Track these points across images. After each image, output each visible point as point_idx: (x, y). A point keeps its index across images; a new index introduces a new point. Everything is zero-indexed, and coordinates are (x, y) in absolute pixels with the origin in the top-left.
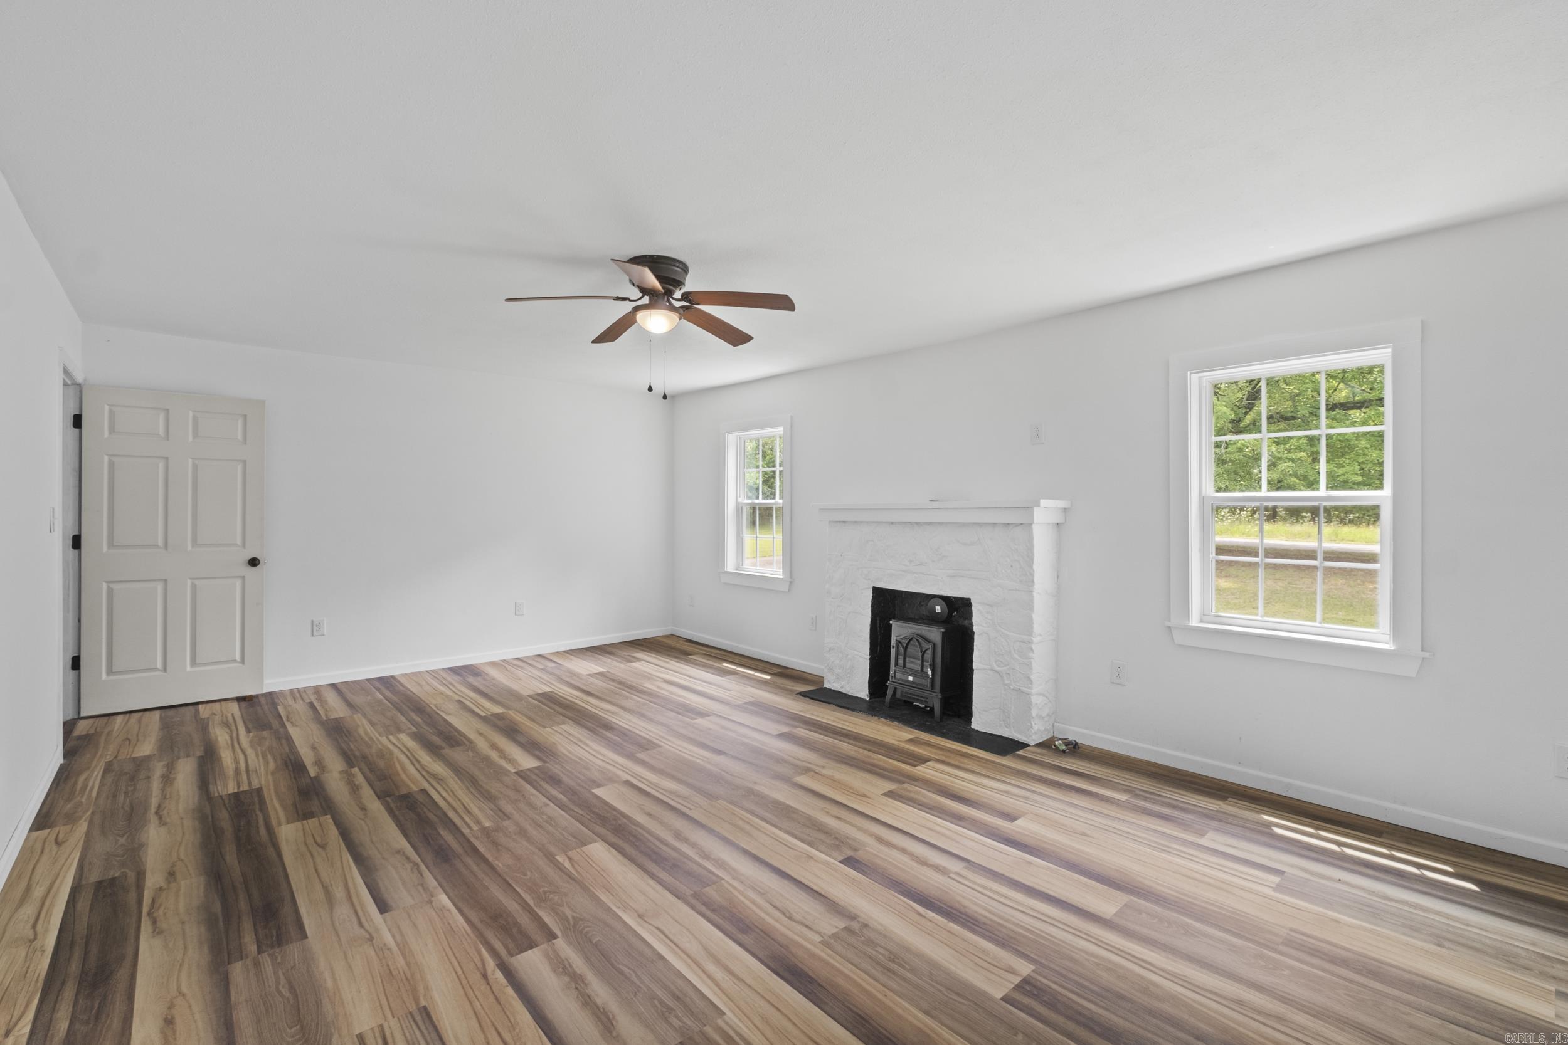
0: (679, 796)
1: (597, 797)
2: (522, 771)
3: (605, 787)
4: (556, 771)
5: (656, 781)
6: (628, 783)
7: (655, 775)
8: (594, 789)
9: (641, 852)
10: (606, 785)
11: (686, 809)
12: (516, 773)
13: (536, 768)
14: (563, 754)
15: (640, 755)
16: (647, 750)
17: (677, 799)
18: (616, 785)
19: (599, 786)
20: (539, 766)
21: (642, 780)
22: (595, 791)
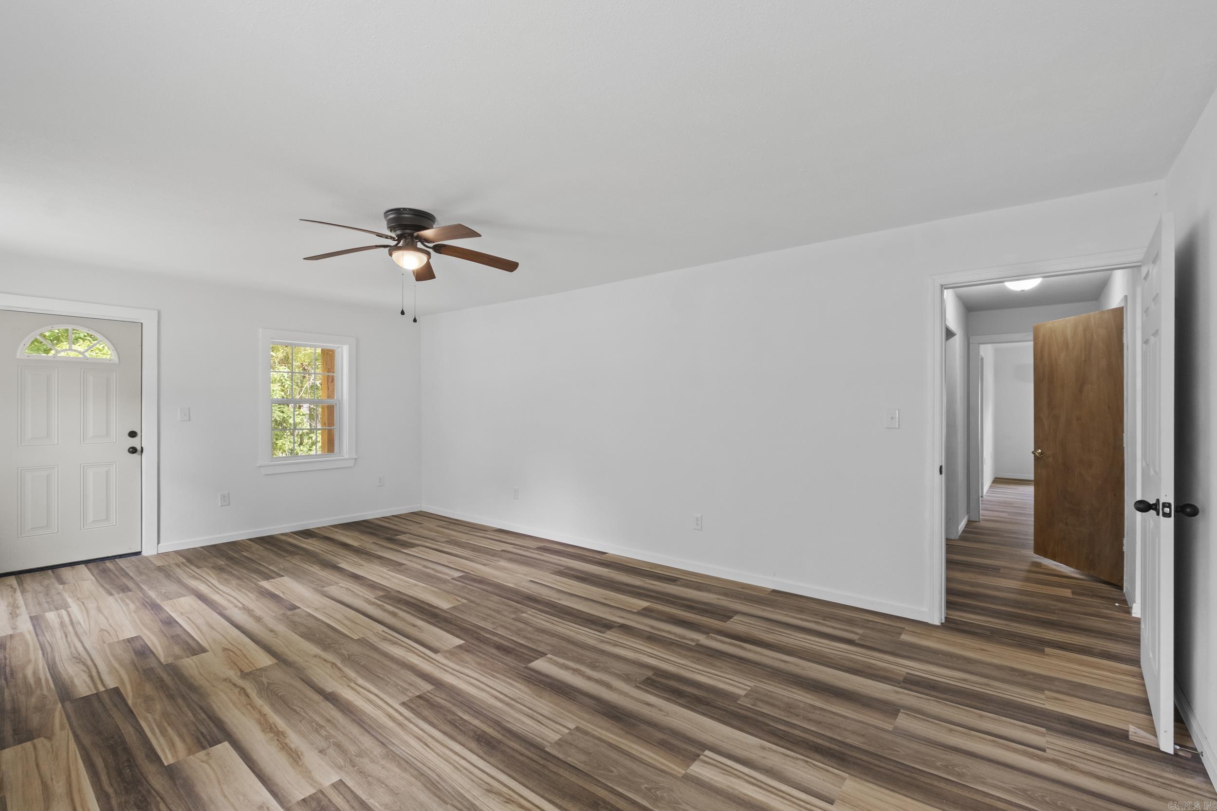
0: (390, 641)
1: (458, 636)
2: (542, 657)
3: (454, 646)
4: (508, 659)
5: (409, 654)
6: (435, 651)
7: (410, 661)
8: (464, 644)
9: (418, 606)
10: (454, 648)
11: (387, 631)
12: (546, 654)
13: (532, 661)
14: (518, 682)
15: (427, 687)
16: (419, 697)
17: (392, 638)
18: (446, 649)
19: (460, 647)
20: (530, 663)
21: (422, 655)
22: (462, 642)
